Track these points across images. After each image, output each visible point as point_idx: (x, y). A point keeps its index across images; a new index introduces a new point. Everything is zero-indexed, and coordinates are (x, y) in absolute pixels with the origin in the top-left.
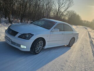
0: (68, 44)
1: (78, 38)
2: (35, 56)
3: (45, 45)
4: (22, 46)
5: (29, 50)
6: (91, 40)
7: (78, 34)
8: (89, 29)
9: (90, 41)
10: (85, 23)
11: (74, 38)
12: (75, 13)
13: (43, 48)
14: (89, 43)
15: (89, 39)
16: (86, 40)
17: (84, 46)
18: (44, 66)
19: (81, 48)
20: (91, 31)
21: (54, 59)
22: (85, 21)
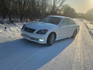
0: (72, 36)
1: (79, 30)
2: (50, 47)
3: (56, 38)
4: (40, 40)
5: (46, 43)
6: (90, 30)
7: (79, 26)
8: (85, 21)
9: (89, 32)
10: (80, 15)
11: (76, 30)
12: (69, 6)
13: (55, 40)
14: (88, 33)
15: (87, 30)
16: (85, 31)
17: (85, 36)
18: (61, 53)
19: (83, 38)
20: (87, 22)
21: (66, 48)
22: (79, 13)
